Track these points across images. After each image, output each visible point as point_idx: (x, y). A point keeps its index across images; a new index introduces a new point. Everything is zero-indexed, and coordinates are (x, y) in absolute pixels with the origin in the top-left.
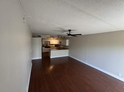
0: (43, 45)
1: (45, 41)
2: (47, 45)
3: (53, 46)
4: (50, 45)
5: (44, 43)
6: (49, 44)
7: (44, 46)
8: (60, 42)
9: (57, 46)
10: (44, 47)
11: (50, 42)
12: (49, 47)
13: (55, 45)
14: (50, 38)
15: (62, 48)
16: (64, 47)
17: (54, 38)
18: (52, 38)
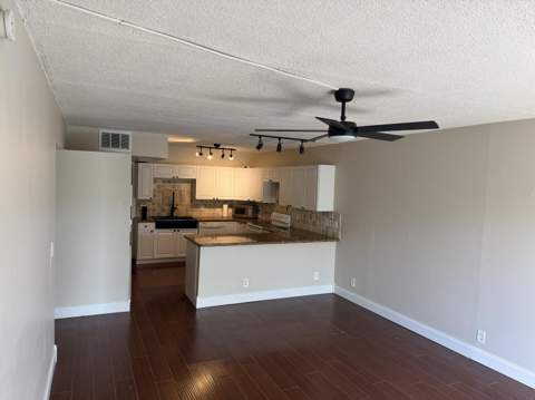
0: (144, 210)
1: (155, 180)
2: (173, 208)
3: (218, 212)
4: (196, 203)
5: (146, 192)
6: (187, 199)
7: (149, 214)
8: (274, 187)
9: (250, 212)
10: (152, 225)
11: (193, 182)
12: (192, 223)
13: (231, 203)
14: (197, 154)
15: (285, 229)
16: (304, 222)
17: (223, 156)
18: (211, 154)
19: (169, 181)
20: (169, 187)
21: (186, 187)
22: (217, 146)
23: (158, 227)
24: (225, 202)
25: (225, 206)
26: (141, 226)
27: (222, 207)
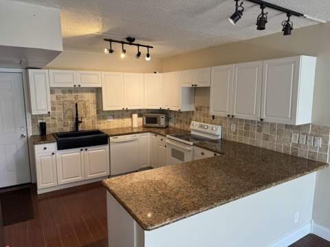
0: (43, 127)
1: (52, 91)
2: (77, 122)
3: (125, 123)
6: (92, 111)
9: (162, 122)
10: (52, 146)
11: (98, 91)
13: (140, 113)
14: (106, 51)
15: (216, 141)
16: (246, 134)
17: (139, 54)
18: (124, 51)
19: (70, 91)
20: (70, 97)
21: (90, 98)
22: (131, 41)
23: (60, 147)
24: (134, 111)
25: (135, 116)
26: (39, 148)
27: (131, 117)
